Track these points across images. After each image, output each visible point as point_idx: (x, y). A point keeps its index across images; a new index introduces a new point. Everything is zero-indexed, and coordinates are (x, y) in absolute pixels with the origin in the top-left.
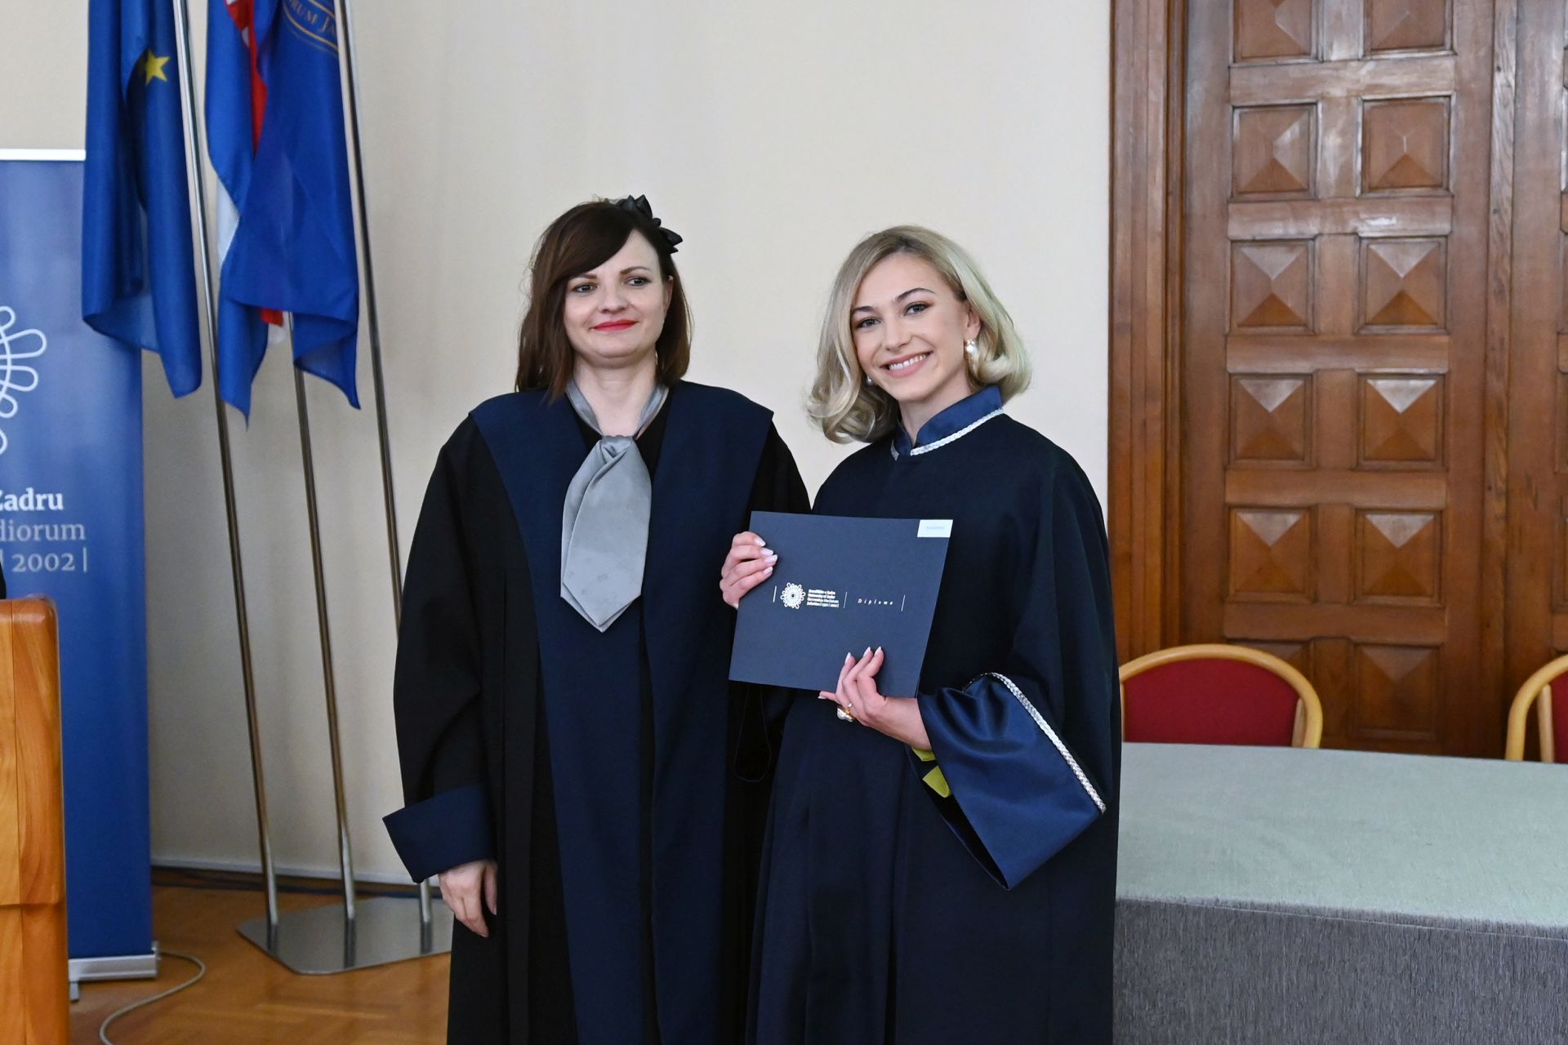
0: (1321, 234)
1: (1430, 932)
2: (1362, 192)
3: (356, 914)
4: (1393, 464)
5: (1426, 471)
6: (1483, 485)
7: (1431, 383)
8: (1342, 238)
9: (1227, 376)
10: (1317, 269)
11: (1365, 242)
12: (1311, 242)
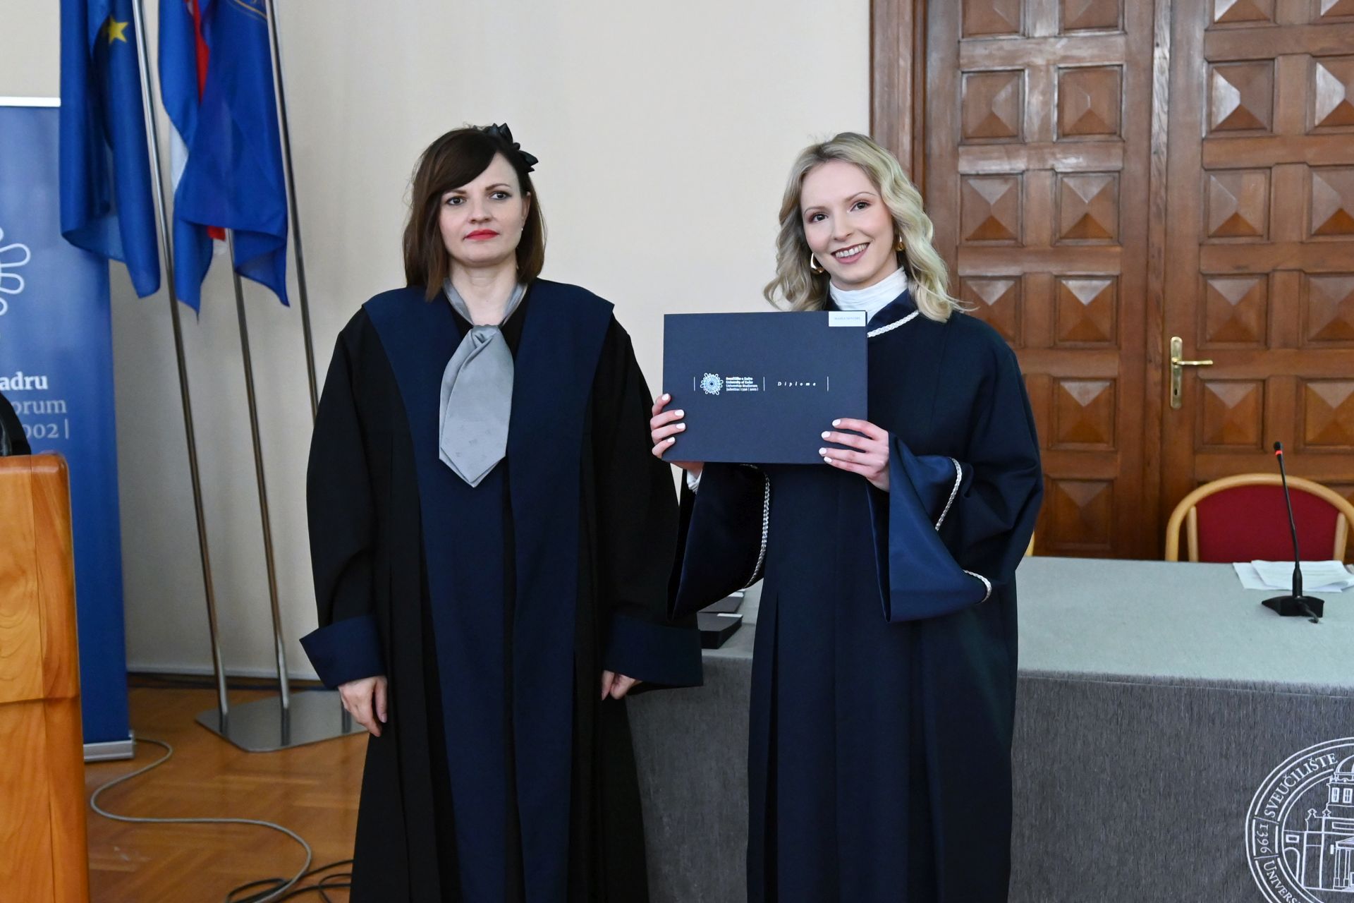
0: (1027, 170)
1: (1132, 687)
2: (1058, 138)
3: (290, 705)
4: (1080, 344)
5: (1104, 349)
6: (1145, 359)
8: (1043, 173)
10: (1025, 197)
11: (1060, 176)
12: (1020, 177)
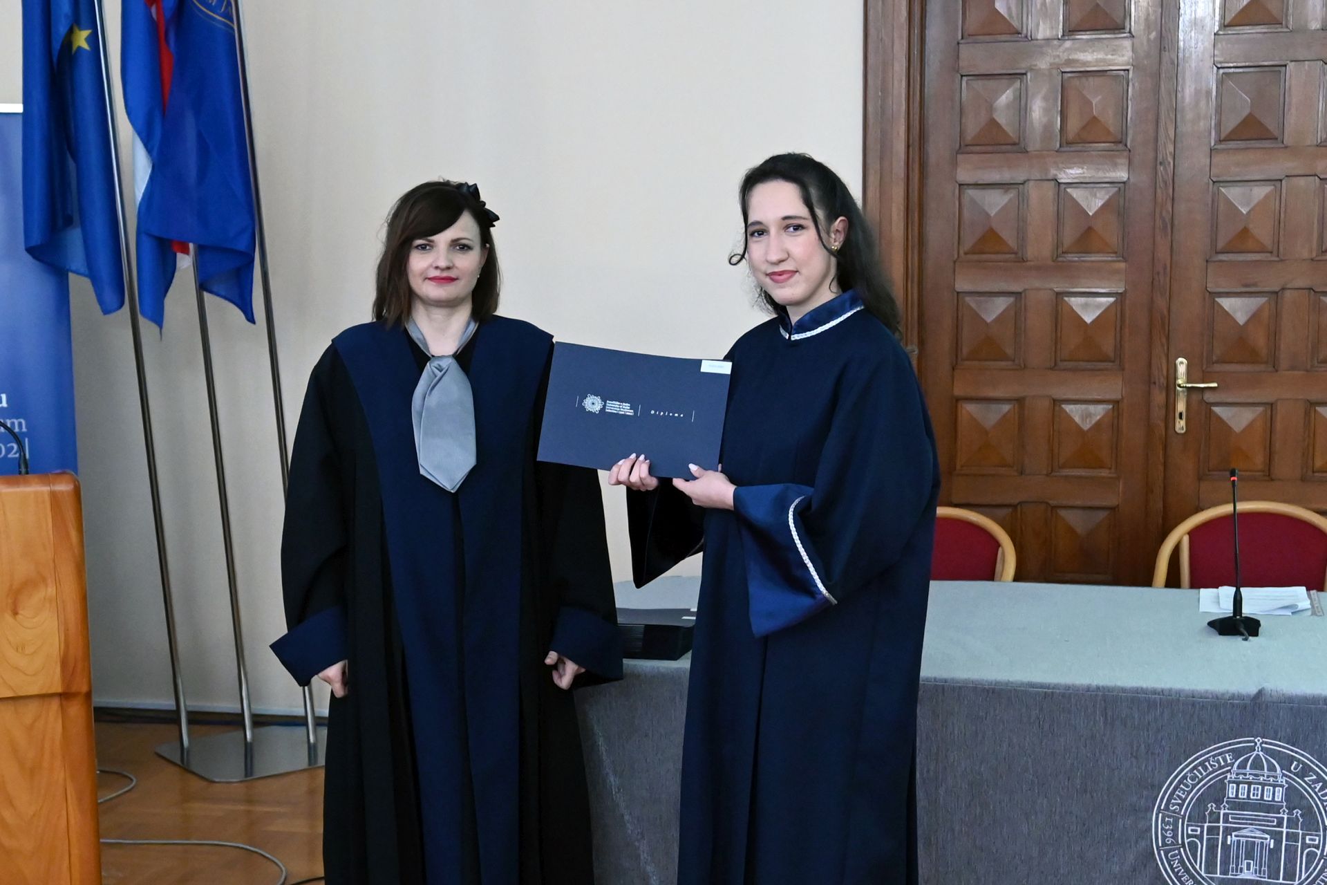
0: (1029, 180)
2: (1060, 146)
4: (1083, 364)
5: (1107, 369)
6: (1150, 382)
7: (1112, 300)
8: (1045, 183)
9: (956, 294)
10: (1025, 206)
11: (1063, 187)
12: (1021, 186)
